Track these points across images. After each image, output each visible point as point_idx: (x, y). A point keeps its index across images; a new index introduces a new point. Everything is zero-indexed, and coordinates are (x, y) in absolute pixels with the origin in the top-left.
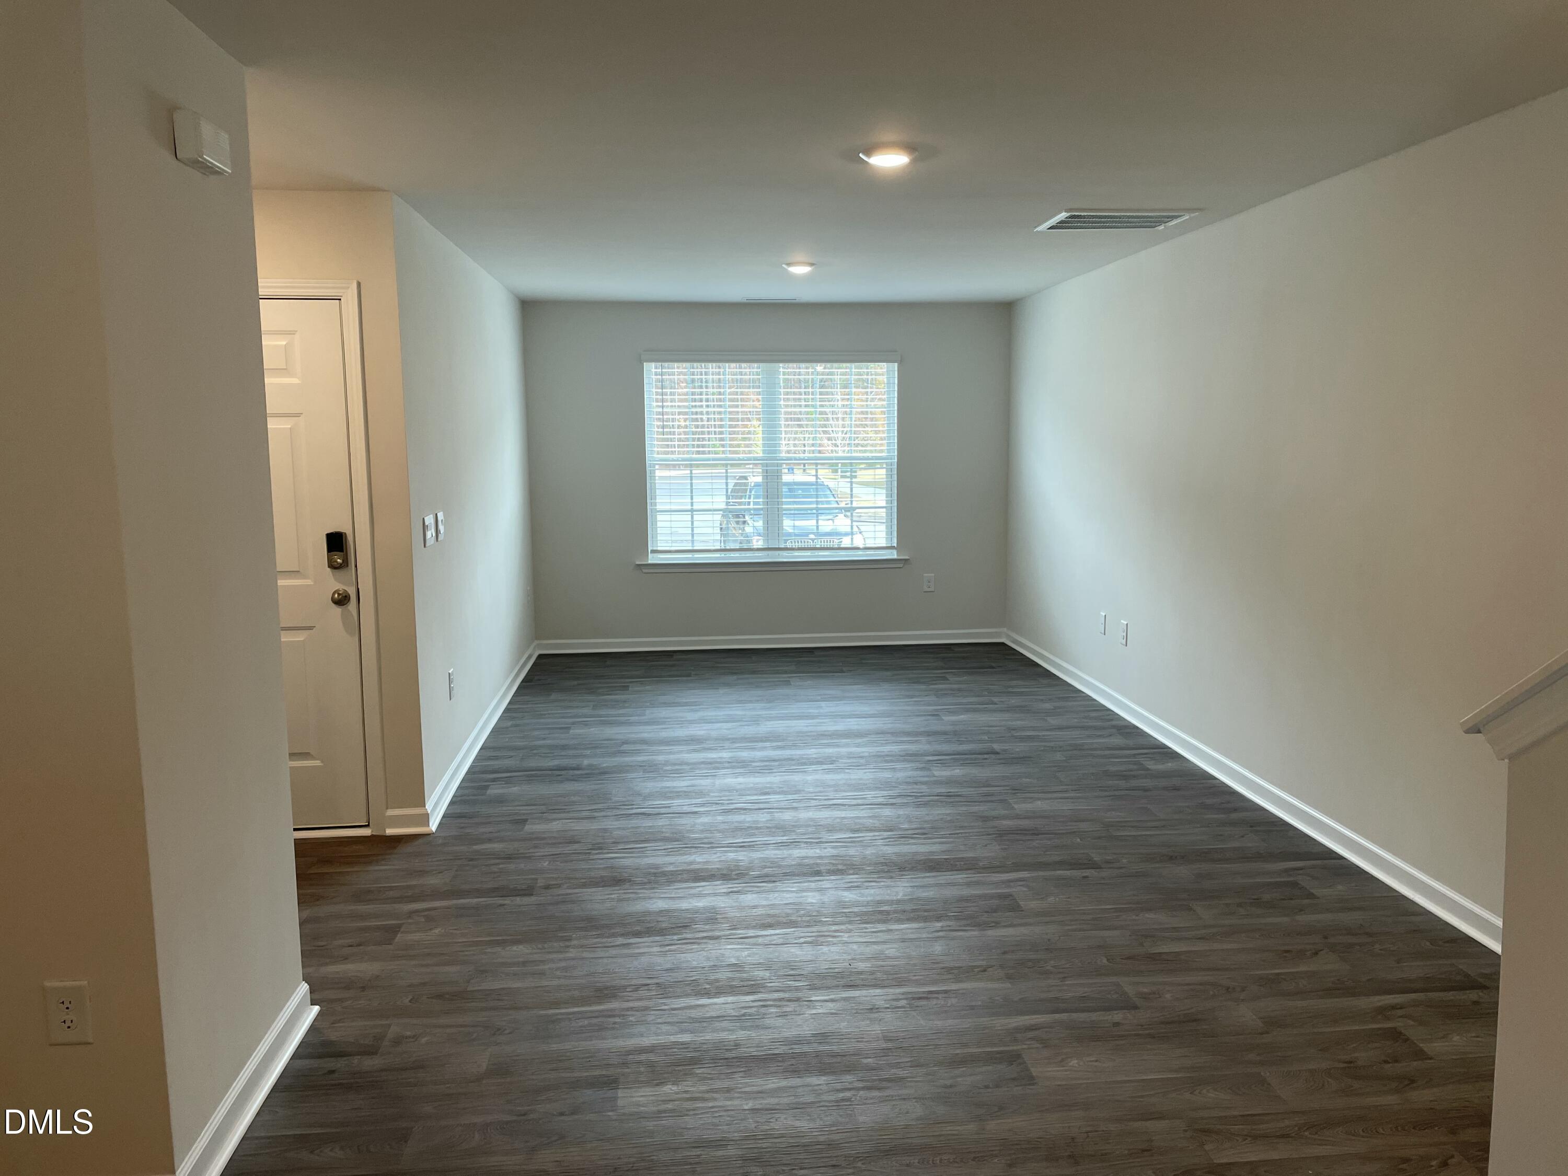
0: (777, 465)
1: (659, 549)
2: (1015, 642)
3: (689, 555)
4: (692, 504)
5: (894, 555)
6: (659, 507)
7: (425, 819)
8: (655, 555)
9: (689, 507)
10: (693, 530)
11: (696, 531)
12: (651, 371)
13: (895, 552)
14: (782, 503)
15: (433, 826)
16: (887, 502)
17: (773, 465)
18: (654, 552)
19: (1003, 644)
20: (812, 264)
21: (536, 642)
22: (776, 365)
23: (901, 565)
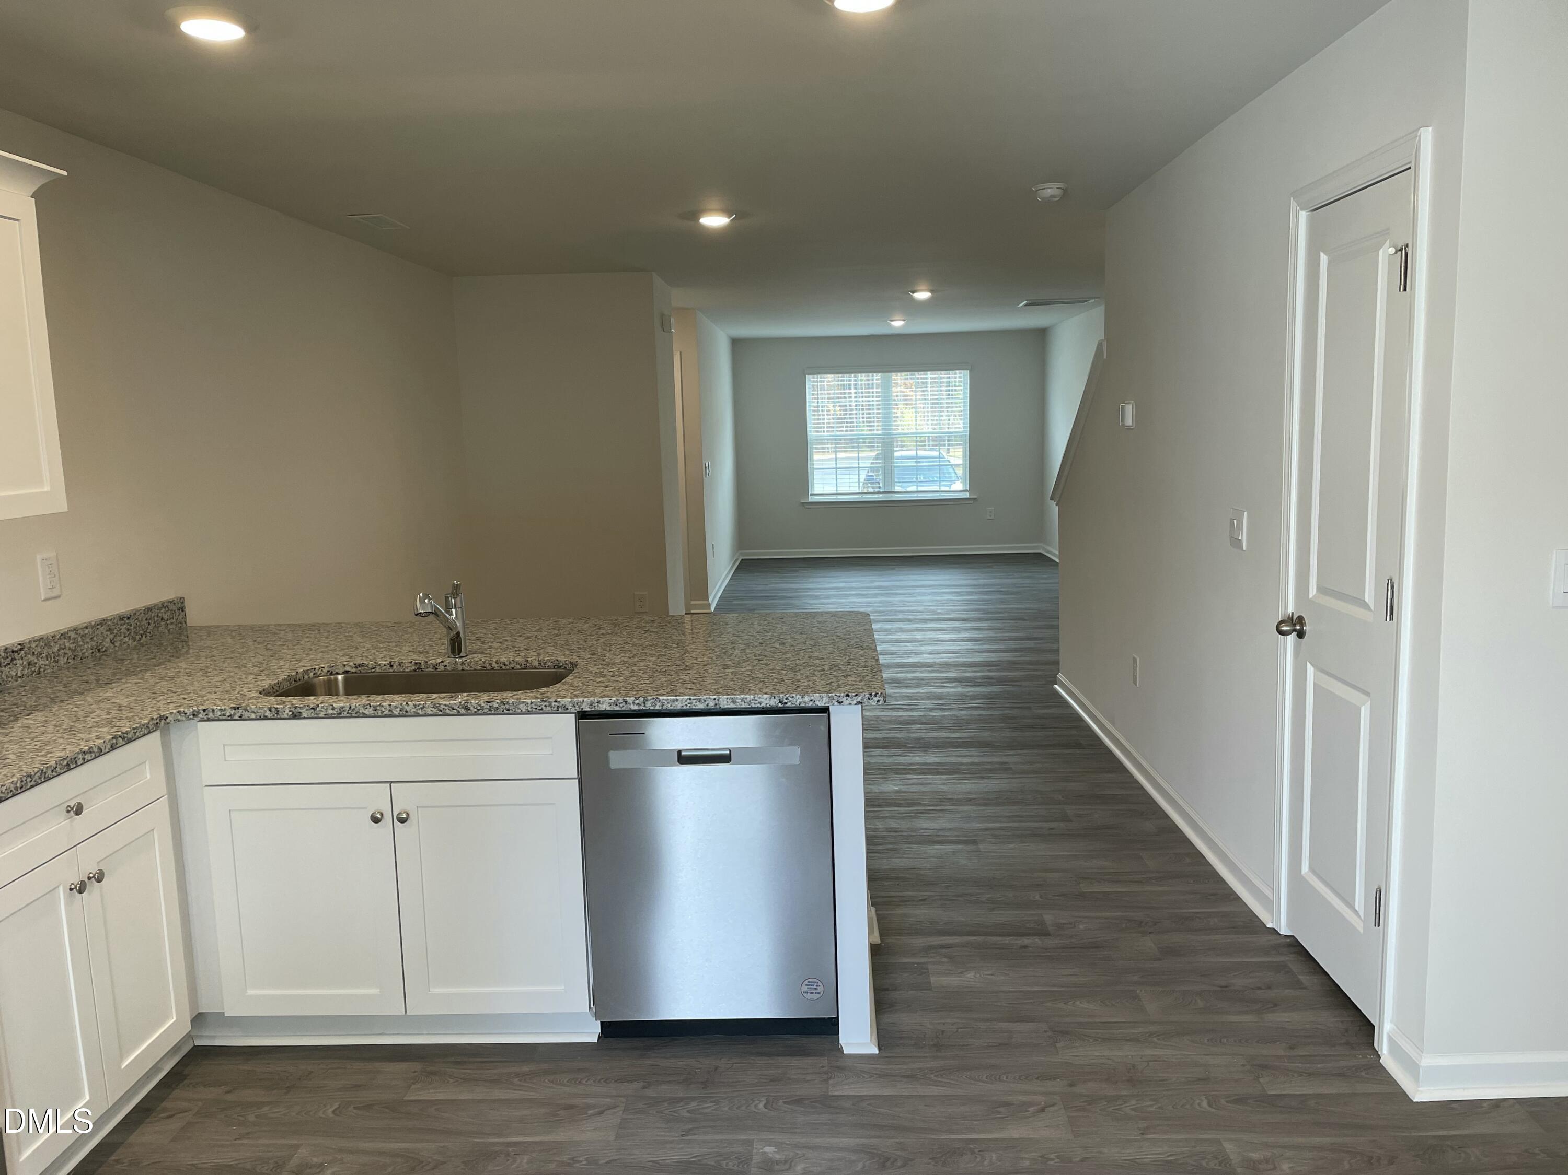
0: (891, 438)
1: (815, 492)
2: (1049, 552)
3: (834, 497)
4: (836, 464)
5: (967, 495)
6: (815, 466)
7: (709, 606)
8: (813, 497)
9: (834, 466)
10: (836, 481)
11: (838, 481)
12: (811, 380)
13: (968, 494)
14: (894, 463)
15: (712, 610)
16: (963, 461)
17: (888, 438)
18: (812, 494)
19: (1040, 553)
20: (904, 320)
21: (740, 551)
22: (890, 374)
23: (972, 502)
